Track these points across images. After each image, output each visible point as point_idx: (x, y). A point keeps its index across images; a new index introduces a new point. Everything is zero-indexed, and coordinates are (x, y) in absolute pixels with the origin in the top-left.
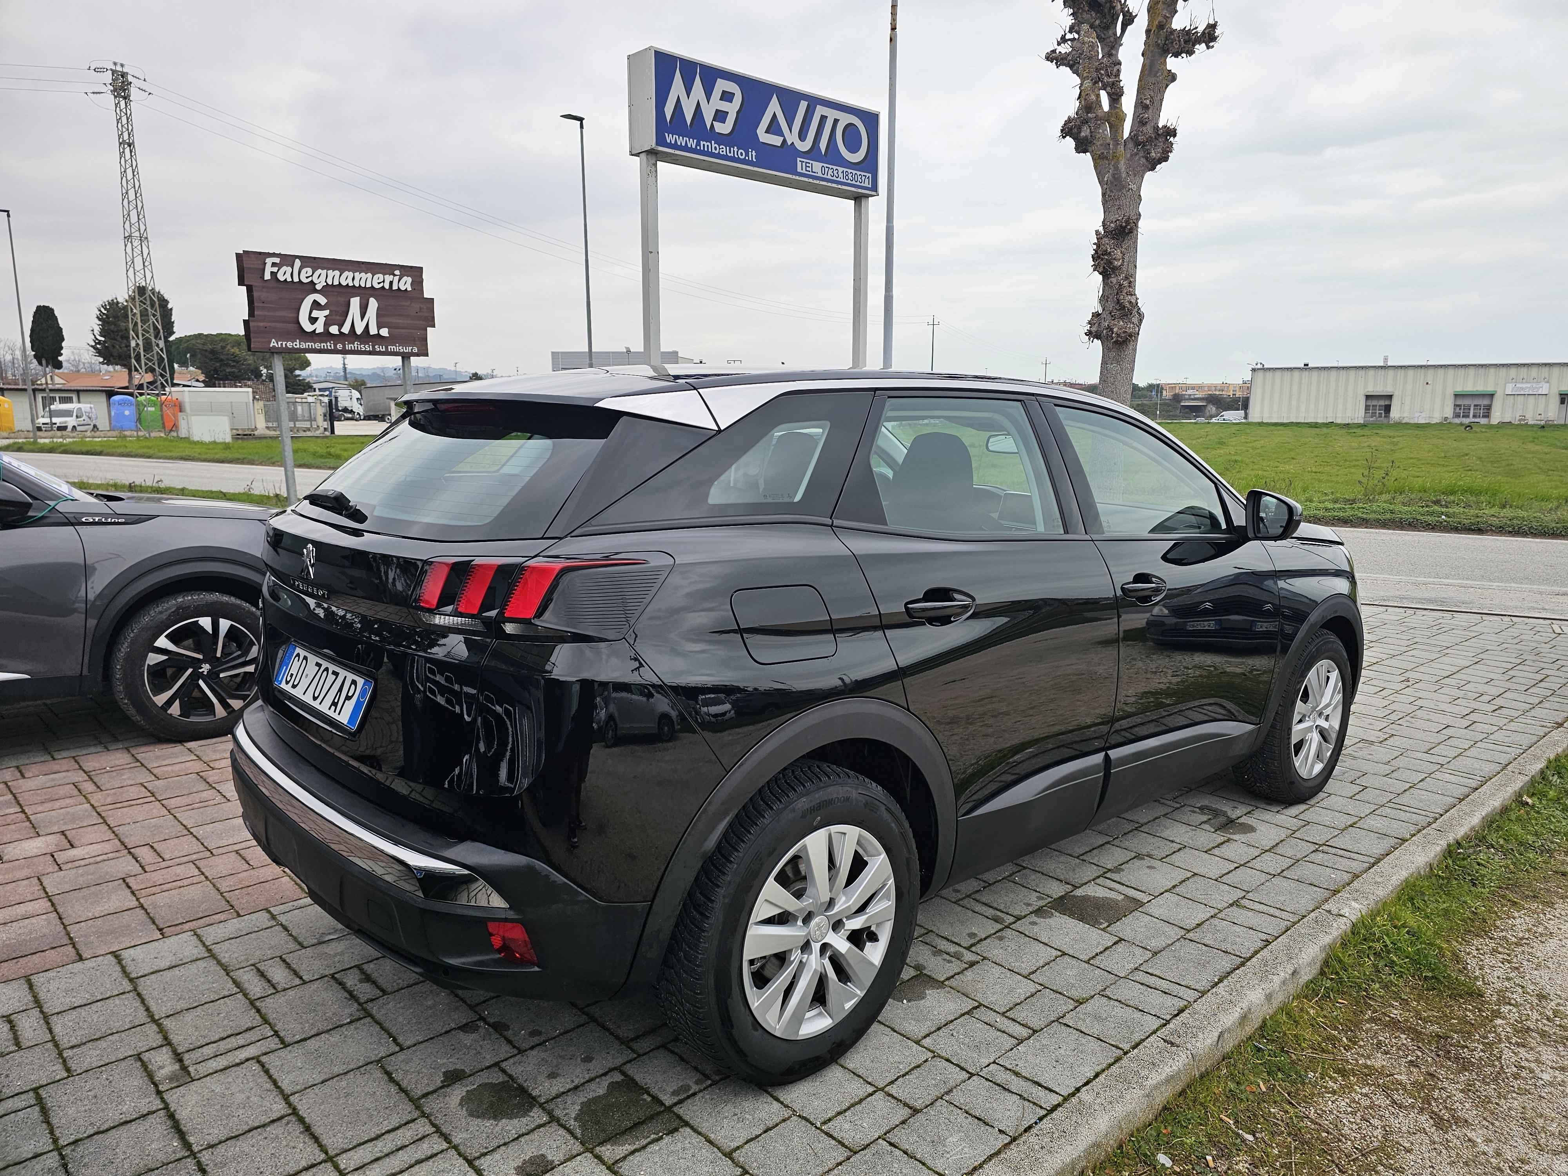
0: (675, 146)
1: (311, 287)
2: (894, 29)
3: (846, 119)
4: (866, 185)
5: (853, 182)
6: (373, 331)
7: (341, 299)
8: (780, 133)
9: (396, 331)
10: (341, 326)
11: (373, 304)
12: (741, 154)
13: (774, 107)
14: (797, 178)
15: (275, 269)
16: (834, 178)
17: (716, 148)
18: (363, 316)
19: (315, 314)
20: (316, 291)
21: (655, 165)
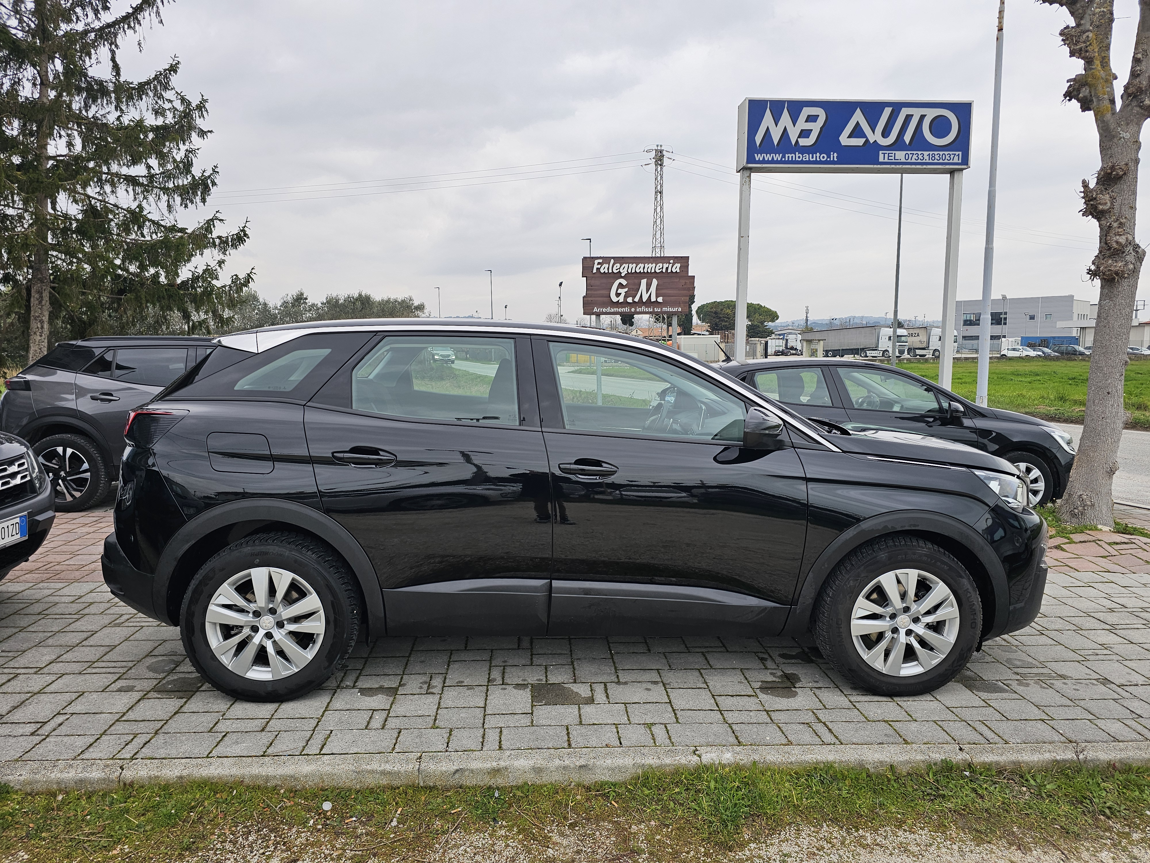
0: (764, 162)
1: (619, 275)
2: (1000, 29)
3: (931, 114)
4: (956, 160)
5: (941, 161)
6: (653, 299)
7: (636, 281)
8: (862, 134)
9: (667, 298)
10: (634, 297)
11: (655, 282)
12: (824, 157)
13: (858, 117)
14: (879, 166)
15: (599, 266)
16: (919, 161)
17: (799, 157)
18: (648, 290)
19: (620, 291)
20: (622, 277)
21: (750, 177)
